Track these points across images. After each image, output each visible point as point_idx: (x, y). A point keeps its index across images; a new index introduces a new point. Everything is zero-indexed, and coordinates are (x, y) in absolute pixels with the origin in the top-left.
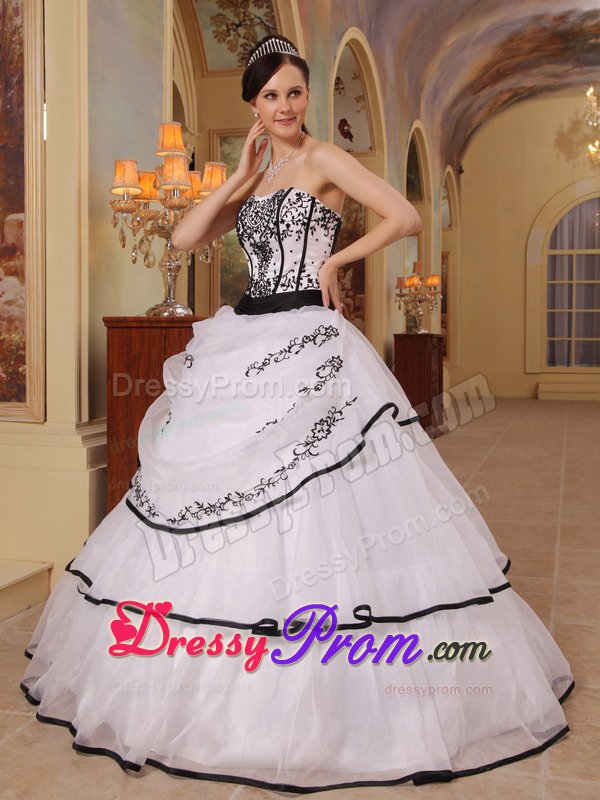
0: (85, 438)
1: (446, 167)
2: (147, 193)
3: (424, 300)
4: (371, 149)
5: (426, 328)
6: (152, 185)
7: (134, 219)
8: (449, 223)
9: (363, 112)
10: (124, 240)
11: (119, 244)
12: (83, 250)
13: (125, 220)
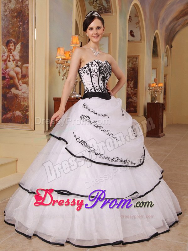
0: (47, 136)
1: (166, 46)
2: (67, 58)
3: (157, 91)
4: (140, 40)
5: (158, 101)
6: (69, 55)
7: (63, 66)
8: (167, 65)
9: (138, 28)
10: (60, 73)
11: (58, 74)
12: (47, 76)
13: (60, 66)
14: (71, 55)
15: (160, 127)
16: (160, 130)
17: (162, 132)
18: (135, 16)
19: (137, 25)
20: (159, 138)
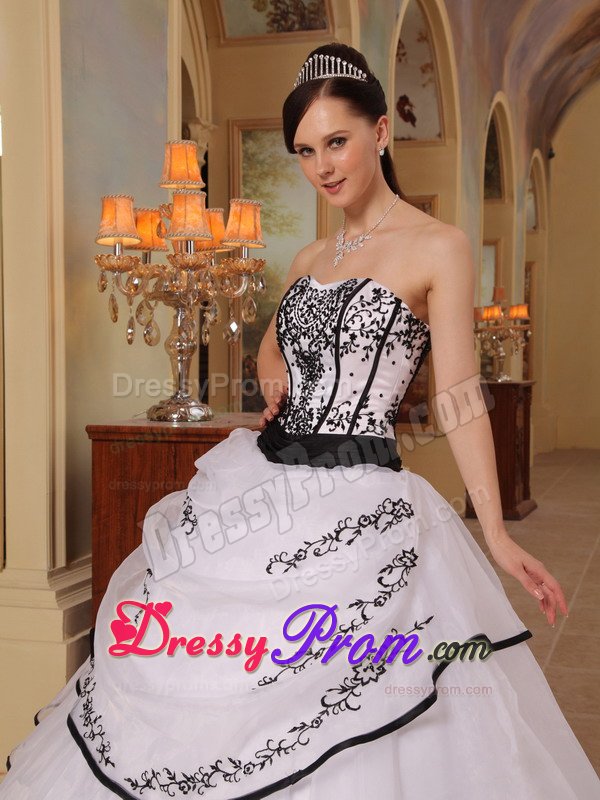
0: (60, 594)
1: (532, 151)
2: (148, 241)
3: (506, 338)
4: (440, 135)
5: (509, 375)
6: (155, 230)
7: (130, 279)
8: (534, 224)
9: (431, 87)
10: (115, 310)
11: (108, 315)
12: (57, 321)
13: (117, 281)
14: (163, 231)
15: (519, 478)
16: (517, 488)
17: (526, 495)
18: (419, 40)
19: (428, 76)
20: (516, 523)
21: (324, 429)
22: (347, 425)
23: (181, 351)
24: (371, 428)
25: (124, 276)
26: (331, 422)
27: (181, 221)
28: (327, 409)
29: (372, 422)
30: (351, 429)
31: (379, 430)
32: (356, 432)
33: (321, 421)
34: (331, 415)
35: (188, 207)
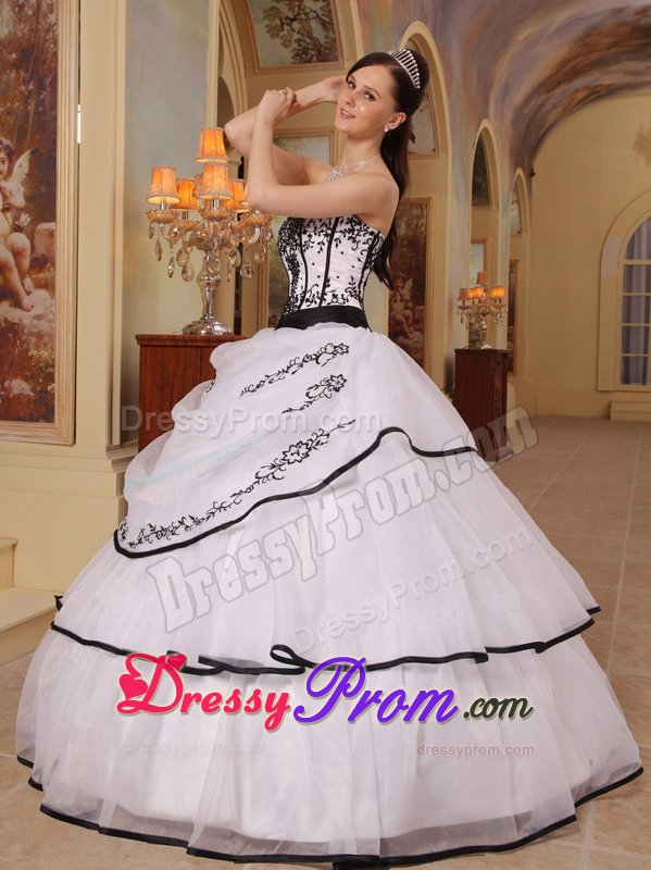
1: (516, 169)
2: (185, 202)
4: (434, 150)
6: (191, 194)
7: (171, 229)
8: (518, 230)
9: (427, 111)
10: (160, 252)
11: (155, 256)
12: (117, 262)
13: (162, 230)
14: (197, 193)
21: (304, 306)
22: (318, 301)
23: (208, 284)
24: (335, 300)
25: (168, 227)
26: (308, 300)
27: (210, 184)
28: (305, 292)
29: (335, 296)
30: (321, 303)
31: (341, 301)
32: (324, 304)
33: (302, 301)
34: (307, 296)
35: (215, 174)
